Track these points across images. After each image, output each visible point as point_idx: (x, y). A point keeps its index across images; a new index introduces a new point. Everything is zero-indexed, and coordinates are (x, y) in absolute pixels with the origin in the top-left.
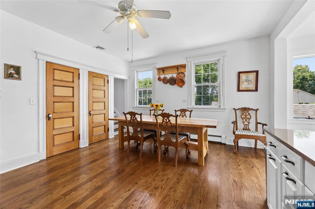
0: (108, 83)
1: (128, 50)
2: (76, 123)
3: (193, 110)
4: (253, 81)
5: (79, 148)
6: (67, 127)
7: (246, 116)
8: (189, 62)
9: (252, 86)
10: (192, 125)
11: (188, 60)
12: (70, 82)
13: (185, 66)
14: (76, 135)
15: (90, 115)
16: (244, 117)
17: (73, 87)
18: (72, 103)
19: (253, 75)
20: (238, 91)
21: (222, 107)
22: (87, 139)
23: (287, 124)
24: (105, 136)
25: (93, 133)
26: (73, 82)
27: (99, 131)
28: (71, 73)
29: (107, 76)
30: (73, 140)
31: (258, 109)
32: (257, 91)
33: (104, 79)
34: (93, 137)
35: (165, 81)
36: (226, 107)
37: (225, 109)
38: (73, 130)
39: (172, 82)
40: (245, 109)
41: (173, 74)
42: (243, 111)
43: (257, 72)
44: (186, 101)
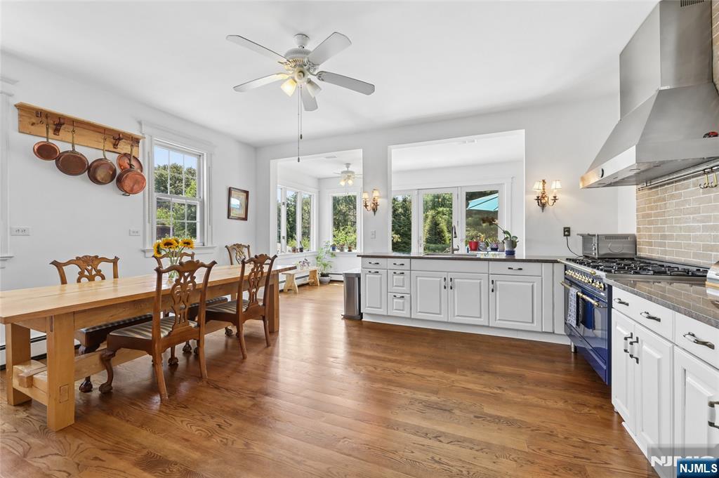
4: (243, 205)
8: (146, 136)
9: (242, 213)
11: (145, 129)
13: (138, 142)
19: (243, 197)
20: (228, 218)
21: (208, 245)
31: (249, 246)
32: (247, 220)
36: (215, 245)
40: (239, 246)
41: (107, 153)
42: (237, 249)
43: (247, 193)
44: (137, 232)
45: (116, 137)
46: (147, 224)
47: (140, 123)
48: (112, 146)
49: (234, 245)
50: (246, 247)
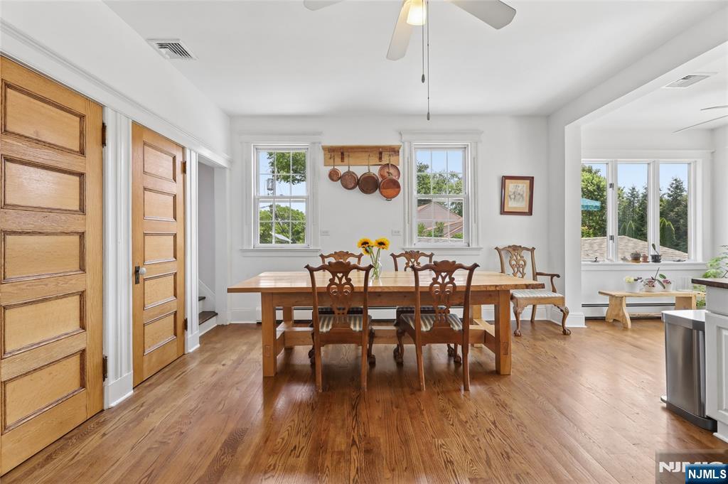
0: (184, 171)
1: (423, 80)
2: (91, 319)
3: (433, 252)
4: (524, 195)
5: (103, 410)
6: (58, 339)
7: (517, 261)
8: (406, 143)
9: (523, 206)
10: (496, 286)
11: (405, 137)
12: (71, 151)
13: (398, 152)
14: (92, 363)
15: (137, 282)
16: (515, 263)
17: (81, 175)
18: (76, 238)
19: (525, 185)
20: (501, 214)
21: (473, 245)
22: (129, 371)
23: (583, 273)
24: (175, 348)
25: (144, 343)
26: (82, 152)
27: (161, 335)
28: (76, 115)
29: (181, 149)
30: (83, 385)
31: (534, 249)
32: (531, 214)
33: (174, 158)
34: (146, 358)
35: (350, 182)
36: (481, 246)
37: (480, 249)
38: (82, 346)
39: (368, 185)
40: (516, 248)
41: (371, 167)
42: (513, 252)
43: (531, 179)
44: (399, 232)
45: (380, 151)
46: (407, 225)
47: (400, 133)
48: (377, 160)
49: (509, 247)
50: (528, 249)
